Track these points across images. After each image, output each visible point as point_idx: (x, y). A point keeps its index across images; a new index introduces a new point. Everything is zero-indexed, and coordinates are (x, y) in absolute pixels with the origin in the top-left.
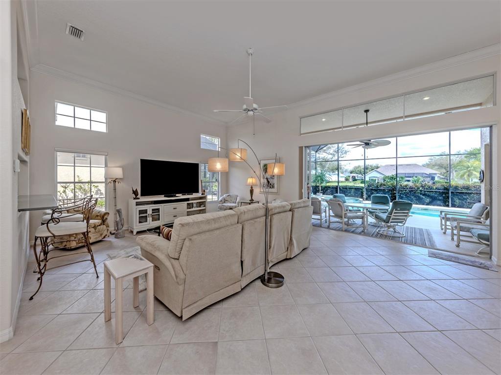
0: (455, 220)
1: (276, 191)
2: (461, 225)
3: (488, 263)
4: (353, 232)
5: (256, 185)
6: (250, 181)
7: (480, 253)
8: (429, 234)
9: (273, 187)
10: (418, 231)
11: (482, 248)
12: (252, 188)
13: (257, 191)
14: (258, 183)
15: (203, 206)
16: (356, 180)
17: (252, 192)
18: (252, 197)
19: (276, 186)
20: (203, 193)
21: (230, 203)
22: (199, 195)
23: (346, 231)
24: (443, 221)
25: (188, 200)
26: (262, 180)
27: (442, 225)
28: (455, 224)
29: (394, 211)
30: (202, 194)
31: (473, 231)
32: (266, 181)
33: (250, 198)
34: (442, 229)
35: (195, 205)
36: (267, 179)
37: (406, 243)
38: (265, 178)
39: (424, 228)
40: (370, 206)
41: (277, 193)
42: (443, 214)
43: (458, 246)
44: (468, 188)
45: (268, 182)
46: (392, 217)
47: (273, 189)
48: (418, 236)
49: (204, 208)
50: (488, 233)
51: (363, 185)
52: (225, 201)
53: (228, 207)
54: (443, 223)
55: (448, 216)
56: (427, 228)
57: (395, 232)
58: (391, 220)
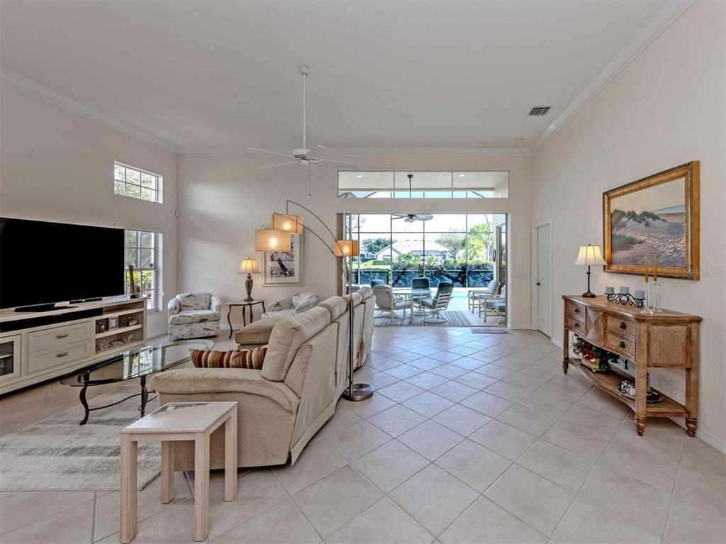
0: (481, 297)
1: (298, 281)
2: (487, 301)
3: (506, 329)
4: (401, 325)
5: (256, 272)
6: (247, 265)
7: (499, 323)
8: (463, 316)
9: (291, 274)
10: (454, 314)
11: (500, 318)
12: (249, 278)
13: (258, 282)
14: (261, 268)
15: (135, 322)
16: (367, 260)
17: (249, 284)
18: (249, 294)
19: (297, 273)
20: (136, 293)
21: (195, 309)
22: (125, 298)
23: (392, 325)
24: (471, 301)
25: (98, 312)
26: (269, 263)
27: (470, 305)
28: (483, 301)
29: (441, 294)
30: (133, 297)
31: (495, 304)
32: (277, 264)
33: (247, 296)
34: (470, 309)
35: (113, 323)
36: (279, 261)
37: (451, 325)
38: (276, 258)
39: (457, 310)
40: (410, 292)
41: (300, 283)
42: (471, 293)
43: (485, 321)
44: (478, 267)
45: (282, 266)
46: (439, 301)
47: (291, 278)
48: (457, 319)
49: (138, 326)
50: (504, 304)
51: (389, 267)
52: (180, 307)
53: (199, 319)
54: (471, 302)
55: (475, 295)
56: (460, 310)
57: (438, 318)
58: (437, 305)
